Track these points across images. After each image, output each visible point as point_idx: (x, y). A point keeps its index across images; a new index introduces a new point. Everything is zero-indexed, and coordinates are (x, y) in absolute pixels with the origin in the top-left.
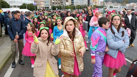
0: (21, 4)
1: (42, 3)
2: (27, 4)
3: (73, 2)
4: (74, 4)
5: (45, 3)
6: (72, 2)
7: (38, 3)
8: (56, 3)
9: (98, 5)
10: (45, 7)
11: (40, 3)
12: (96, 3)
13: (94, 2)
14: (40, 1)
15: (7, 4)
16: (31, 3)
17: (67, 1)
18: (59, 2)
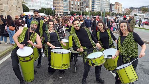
0: (40, 9)
1: (61, 8)
2: (46, 8)
3: (94, 8)
4: (95, 11)
5: (64, 8)
6: (92, 8)
7: (56, 8)
8: (76, 9)
9: (120, 12)
10: (64, 12)
11: (59, 8)
12: (119, 10)
13: (116, 9)
14: (59, 6)
15: (27, 7)
16: (50, 7)
17: (87, 7)
18: (78, 7)
